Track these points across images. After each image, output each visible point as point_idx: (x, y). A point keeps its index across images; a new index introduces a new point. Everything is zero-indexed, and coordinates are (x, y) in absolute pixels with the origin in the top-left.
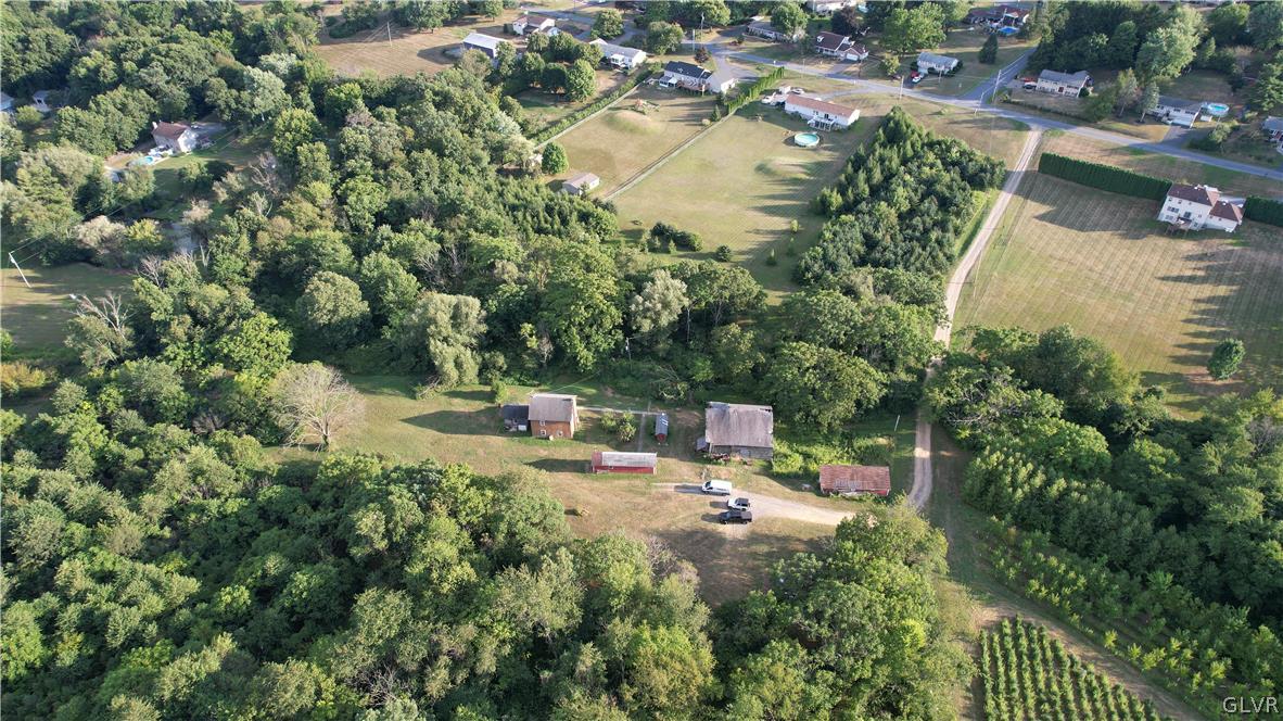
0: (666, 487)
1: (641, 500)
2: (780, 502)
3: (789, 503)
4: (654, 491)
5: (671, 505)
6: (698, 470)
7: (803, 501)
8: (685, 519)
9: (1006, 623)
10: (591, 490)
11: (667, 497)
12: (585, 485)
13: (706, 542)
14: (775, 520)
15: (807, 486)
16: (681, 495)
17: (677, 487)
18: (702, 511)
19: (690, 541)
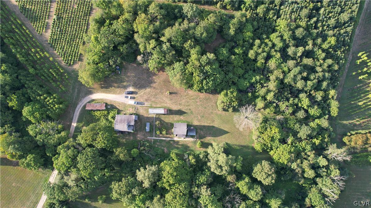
0: (147, 104)
1: (153, 100)
2: (117, 100)
3: (115, 100)
4: (150, 103)
5: (145, 97)
6: (138, 111)
7: (111, 101)
8: (142, 92)
9: (72, 64)
10: (166, 103)
11: (147, 100)
12: (168, 105)
13: (137, 84)
14: (119, 94)
15: (109, 107)
16: (142, 101)
17: (144, 104)
18: (137, 95)
19: (141, 84)
